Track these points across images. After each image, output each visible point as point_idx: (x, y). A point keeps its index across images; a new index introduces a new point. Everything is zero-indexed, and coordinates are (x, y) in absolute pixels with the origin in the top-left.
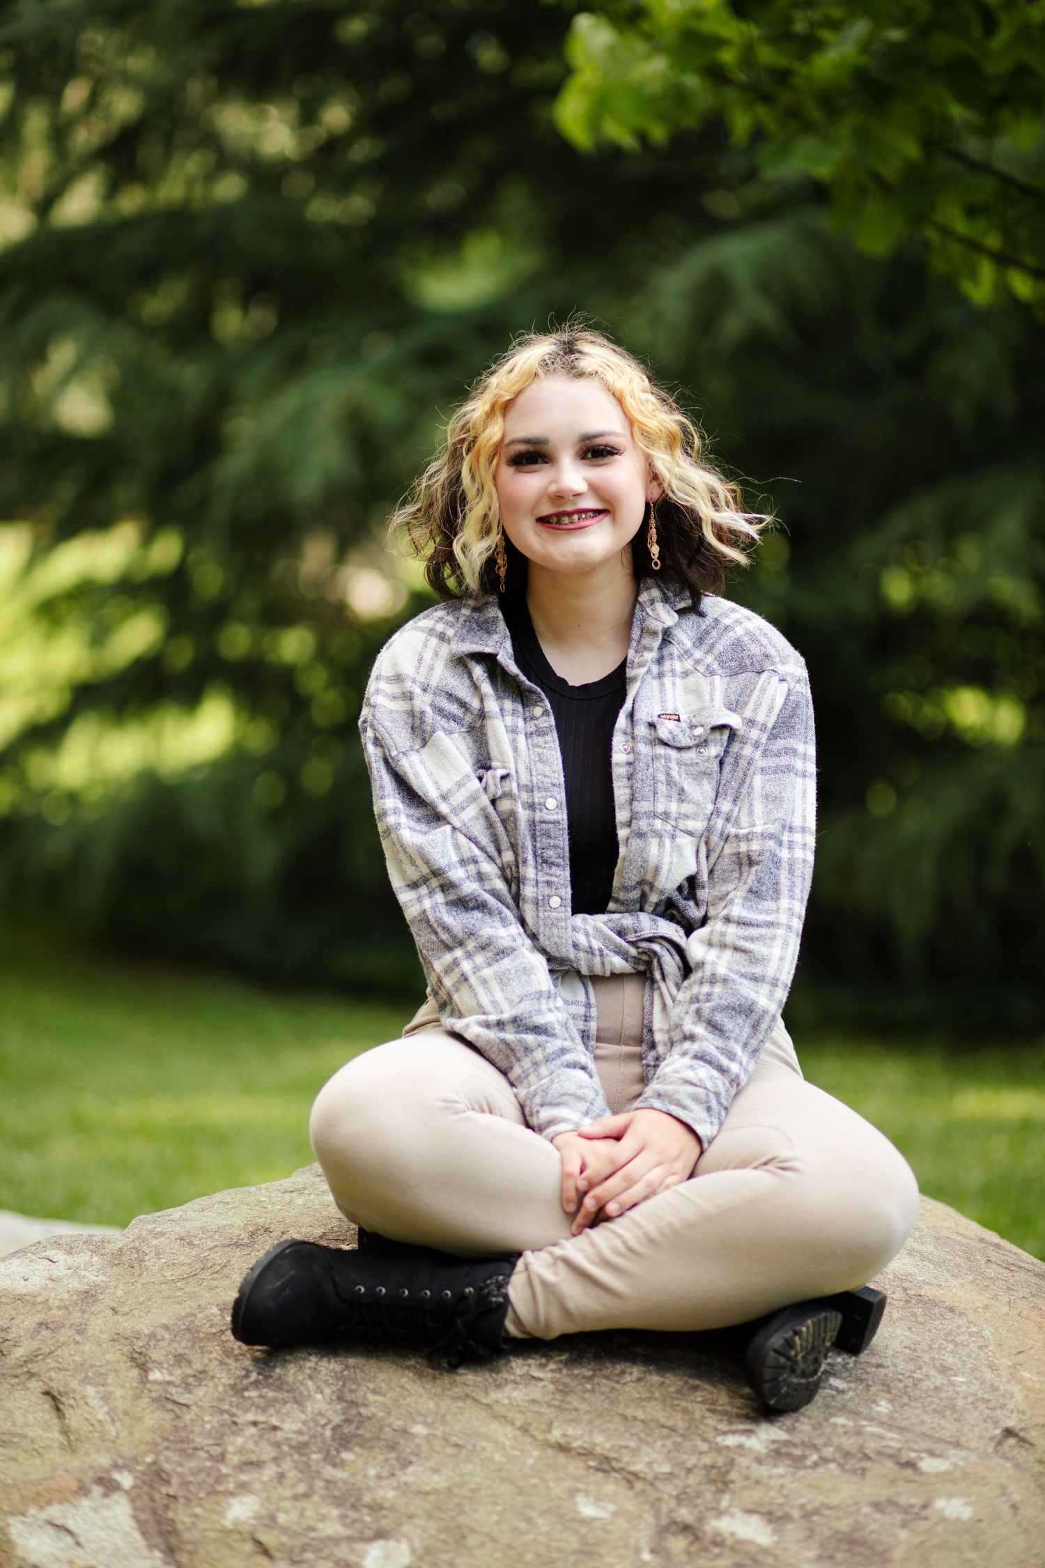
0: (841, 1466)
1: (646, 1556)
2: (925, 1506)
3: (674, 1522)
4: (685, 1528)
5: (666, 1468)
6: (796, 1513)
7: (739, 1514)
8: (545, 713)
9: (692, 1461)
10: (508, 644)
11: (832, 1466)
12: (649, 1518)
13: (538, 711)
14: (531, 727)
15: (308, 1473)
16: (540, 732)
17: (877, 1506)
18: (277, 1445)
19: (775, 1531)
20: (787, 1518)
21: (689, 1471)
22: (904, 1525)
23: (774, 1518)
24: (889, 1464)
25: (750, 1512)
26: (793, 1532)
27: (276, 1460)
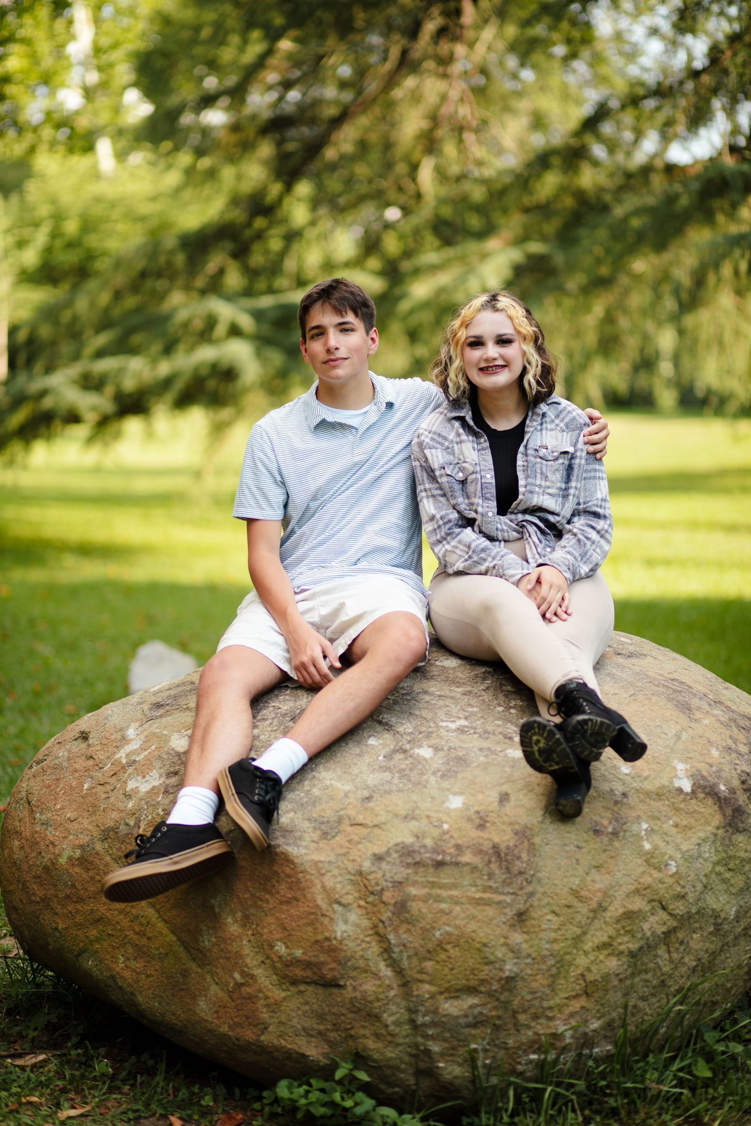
0: (480, 736)
1: (381, 758)
2: (501, 751)
3: (401, 748)
4: (405, 751)
5: (411, 730)
6: (446, 748)
7: (426, 747)
8: (485, 441)
9: (423, 729)
10: (470, 413)
11: (477, 736)
12: (392, 747)
13: (482, 440)
14: (480, 447)
15: (281, 723)
16: (483, 449)
17: (481, 750)
18: (277, 714)
19: (435, 754)
20: (442, 749)
21: (421, 733)
22: (486, 756)
23: (436, 749)
24: (501, 736)
25: (429, 747)
26: (441, 754)
27: (273, 719)
